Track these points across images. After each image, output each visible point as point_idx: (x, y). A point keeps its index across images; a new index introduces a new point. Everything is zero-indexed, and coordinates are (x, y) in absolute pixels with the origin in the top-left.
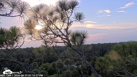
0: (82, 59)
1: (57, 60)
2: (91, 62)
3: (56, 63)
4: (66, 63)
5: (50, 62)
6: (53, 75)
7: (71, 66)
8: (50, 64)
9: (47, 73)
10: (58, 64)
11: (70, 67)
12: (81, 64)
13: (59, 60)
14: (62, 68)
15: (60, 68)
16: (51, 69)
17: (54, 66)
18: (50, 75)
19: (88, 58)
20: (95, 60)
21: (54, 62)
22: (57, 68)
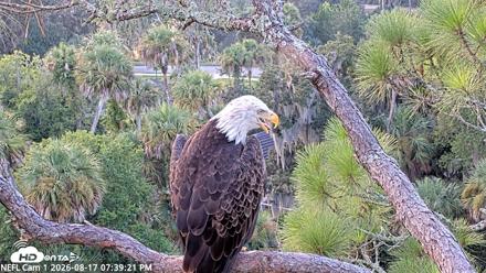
0: (263, 23)
1: (85, 31)
2: (330, 43)
3: (80, 54)
4: (150, 57)
5: (37, 46)
6: (58, 133)
7: (191, 74)
8: (36, 58)
9: (20, 124)
10: (93, 59)
11: (179, 83)
12: (260, 60)
13: (104, 31)
14: (128, 88)
15: (109, 86)
16: (42, 94)
17: (64, 75)
18: (38, 140)
19: (310, 18)
20: (357, 33)
21: (62, 48)
22: (86, 92)
